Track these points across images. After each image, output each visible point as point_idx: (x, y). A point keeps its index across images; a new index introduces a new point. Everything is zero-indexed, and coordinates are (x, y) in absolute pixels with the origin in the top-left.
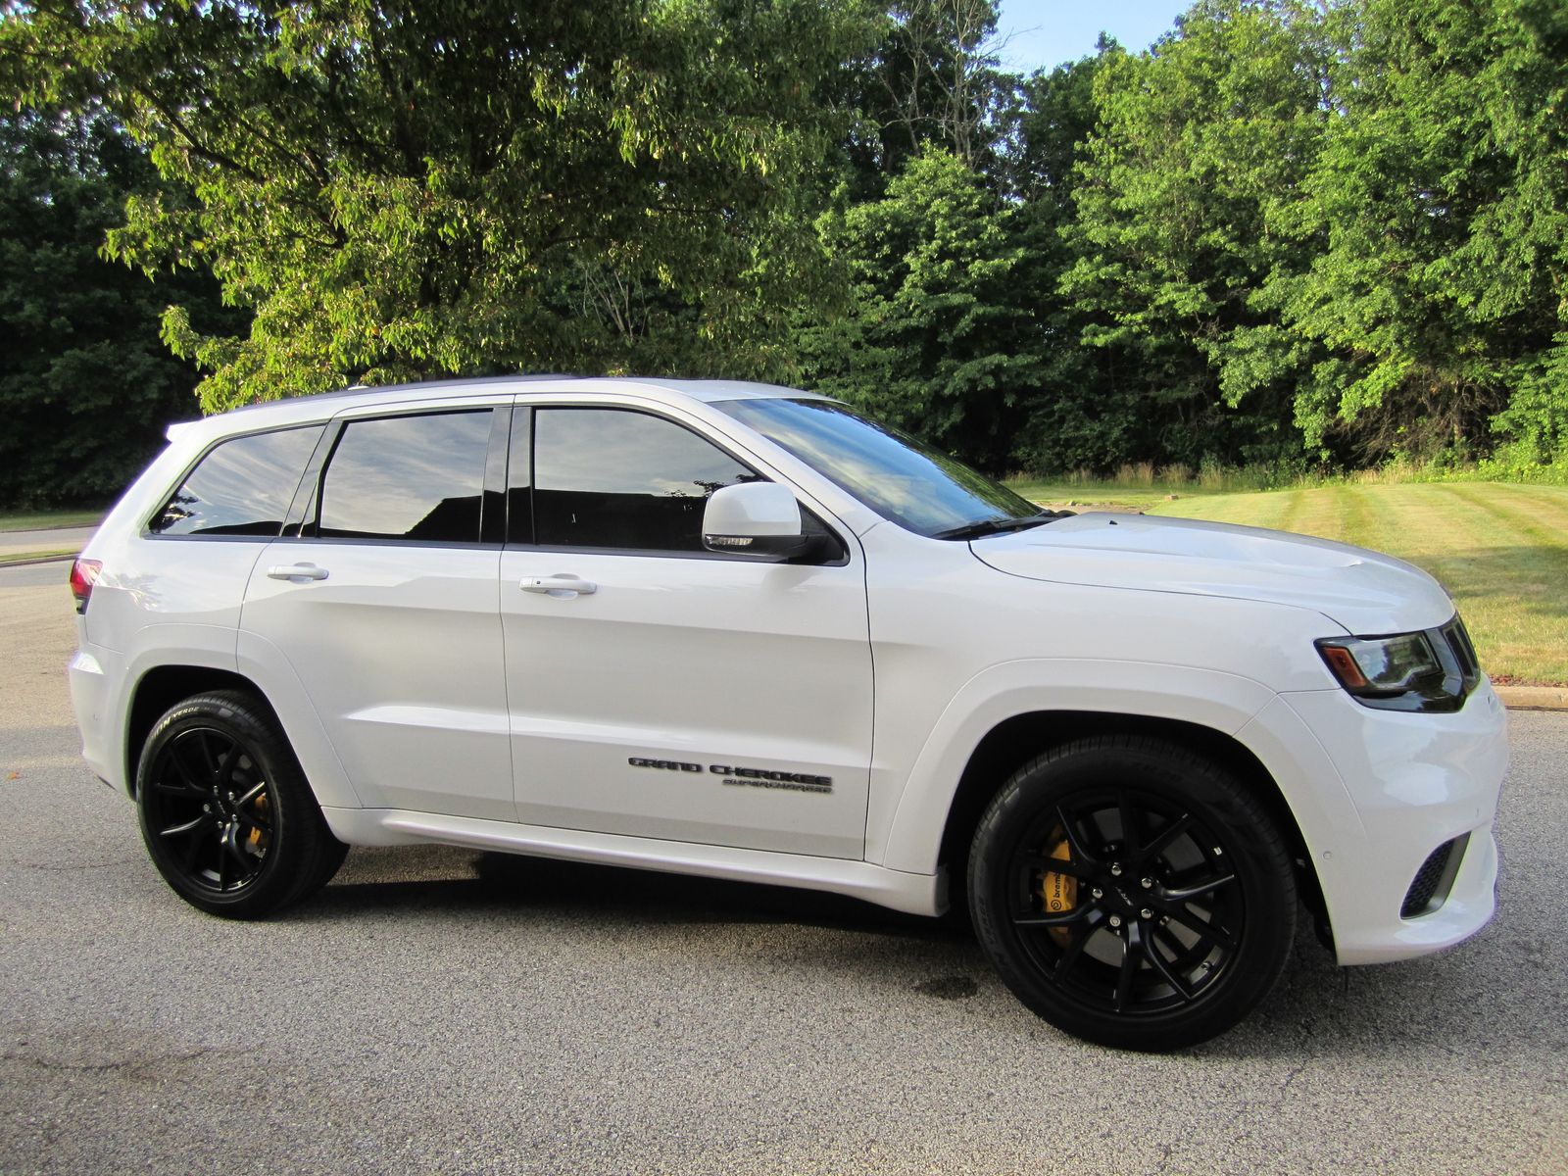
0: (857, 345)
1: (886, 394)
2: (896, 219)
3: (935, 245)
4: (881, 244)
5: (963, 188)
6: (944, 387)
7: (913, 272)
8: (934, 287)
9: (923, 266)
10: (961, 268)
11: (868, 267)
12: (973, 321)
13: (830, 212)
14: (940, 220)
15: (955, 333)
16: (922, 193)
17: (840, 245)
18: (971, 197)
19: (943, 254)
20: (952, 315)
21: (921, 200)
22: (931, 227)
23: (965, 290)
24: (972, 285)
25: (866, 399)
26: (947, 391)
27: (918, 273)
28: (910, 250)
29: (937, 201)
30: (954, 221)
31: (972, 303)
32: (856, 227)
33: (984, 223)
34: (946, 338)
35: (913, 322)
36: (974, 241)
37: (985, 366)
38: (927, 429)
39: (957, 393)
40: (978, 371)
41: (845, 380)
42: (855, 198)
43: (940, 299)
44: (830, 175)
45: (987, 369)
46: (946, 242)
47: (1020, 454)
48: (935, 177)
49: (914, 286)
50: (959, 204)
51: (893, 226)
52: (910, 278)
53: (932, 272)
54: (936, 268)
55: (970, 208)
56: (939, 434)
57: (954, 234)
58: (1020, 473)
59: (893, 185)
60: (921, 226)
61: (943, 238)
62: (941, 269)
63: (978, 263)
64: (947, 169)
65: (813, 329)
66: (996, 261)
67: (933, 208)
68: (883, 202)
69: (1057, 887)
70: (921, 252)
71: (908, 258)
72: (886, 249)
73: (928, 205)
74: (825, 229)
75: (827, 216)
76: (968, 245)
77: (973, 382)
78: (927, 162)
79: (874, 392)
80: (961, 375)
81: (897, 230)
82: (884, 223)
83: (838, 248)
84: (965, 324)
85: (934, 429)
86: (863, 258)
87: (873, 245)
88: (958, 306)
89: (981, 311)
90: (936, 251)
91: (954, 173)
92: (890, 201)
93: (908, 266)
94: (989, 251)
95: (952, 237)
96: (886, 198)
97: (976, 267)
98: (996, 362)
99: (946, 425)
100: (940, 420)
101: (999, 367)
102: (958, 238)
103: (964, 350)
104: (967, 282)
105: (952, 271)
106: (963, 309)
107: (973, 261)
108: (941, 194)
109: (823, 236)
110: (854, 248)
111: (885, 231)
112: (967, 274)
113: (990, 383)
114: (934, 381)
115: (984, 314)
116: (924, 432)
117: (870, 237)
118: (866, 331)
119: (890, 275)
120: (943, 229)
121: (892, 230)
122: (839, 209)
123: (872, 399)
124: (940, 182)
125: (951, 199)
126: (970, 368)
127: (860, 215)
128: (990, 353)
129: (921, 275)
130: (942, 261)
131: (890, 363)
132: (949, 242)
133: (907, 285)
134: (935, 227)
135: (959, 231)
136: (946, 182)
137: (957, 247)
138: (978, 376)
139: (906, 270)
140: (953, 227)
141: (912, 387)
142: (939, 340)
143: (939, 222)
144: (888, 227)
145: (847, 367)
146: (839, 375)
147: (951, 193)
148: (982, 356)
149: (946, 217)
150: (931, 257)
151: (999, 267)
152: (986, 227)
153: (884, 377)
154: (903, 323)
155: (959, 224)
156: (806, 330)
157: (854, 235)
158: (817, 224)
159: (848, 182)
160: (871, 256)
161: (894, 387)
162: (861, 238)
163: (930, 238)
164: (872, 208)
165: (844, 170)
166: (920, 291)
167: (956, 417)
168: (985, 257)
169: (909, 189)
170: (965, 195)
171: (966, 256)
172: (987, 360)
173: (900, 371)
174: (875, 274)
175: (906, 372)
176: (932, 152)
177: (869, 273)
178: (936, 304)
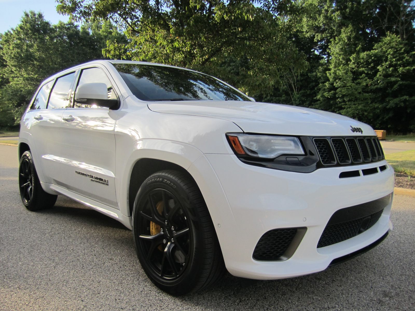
0: (360, 93)
1: (368, 107)
2: (375, 55)
3: (387, 63)
4: (371, 63)
5: (399, 46)
6: (387, 106)
7: (380, 71)
8: (386, 76)
9: (383, 70)
10: (395, 70)
11: (366, 70)
12: (398, 86)
13: (355, 54)
14: (390, 55)
15: (392, 90)
16: (386, 48)
17: (358, 64)
18: (401, 48)
19: (390, 66)
20: (392, 84)
21: (384, 49)
22: (387, 57)
23: (396, 77)
24: (399, 75)
25: (361, 108)
26: (388, 107)
27: (381, 72)
28: (379, 65)
29: (390, 50)
30: (395, 56)
31: (399, 81)
32: (363, 58)
33: (405, 56)
34: (389, 91)
35: (379, 86)
36: (401, 62)
37: (401, 99)
38: (381, 118)
39: (391, 107)
40: (399, 101)
41: (356, 103)
42: (363, 50)
43: (388, 79)
44: (357, 44)
45: (402, 100)
46: (391, 62)
47: (412, 127)
48: (390, 43)
49: (380, 75)
50: (397, 51)
51: (374, 58)
52: (379, 73)
53: (386, 71)
54: (387, 70)
55: (401, 52)
56: (385, 119)
57: (394, 60)
58: (412, 133)
59: (376, 46)
60: (384, 58)
61: (390, 61)
62: (389, 70)
63: (401, 68)
64: (394, 40)
65: (346, 88)
66: (408, 67)
67: (388, 52)
68: (372, 51)
69: (153, 226)
70: (383, 65)
71: (378, 68)
72: (372, 65)
73: (387, 51)
74: (353, 59)
75: (354, 55)
76: (399, 63)
77: (396, 104)
78: (388, 38)
79: (364, 106)
80: (392, 102)
81: (375, 59)
82: (372, 57)
83: (357, 65)
84: (396, 87)
85: (383, 118)
86: (365, 67)
87: (368, 63)
88: (394, 81)
89: (401, 83)
90: (388, 65)
91: (396, 41)
92: (374, 51)
93: (379, 69)
94: (406, 65)
95: (393, 61)
96: (373, 50)
97: (401, 69)
98: (405, 98)
99: (387, 117)
100: (385, 116)
101: (406, 100)
102: (395, 61)
103: (395, 95)
104: (398, 74)
105: (393, 71)
106: (396, 82)
107: (400, 68)
108: (391, 48)
109: (353, 61)
110: (362, 65)
111: (372, 59)
112: (398, 72)
113: (402, 104)
114: (385, 104)
115: (402, 84)
116: (380, 119)
117: (367, 61)
118: (363, 89)
119: (373, 72)
120: (391, 58)
121: (374, 59)
122: (358, 53)
123: (364, 108)
124: (392, 44)
125: (394, 49)
126: (396, 100)
127: (364, 55)
128: (403, 96)
129: (383, 72)
130: (390, 68)
131: (370, 99)
132: (393, 62)
133: (378, 76)
134: (388, 58)
135: (396, 59)
136: (394, 44)
137: (394, 63)
138: (398, 102)
139: (378, 71)
140: (394, 58)
141: (376, 105)
142: (387, 92)
143: (389, 56)
144: (373, 58)
145: (356, 99)
146: (354, 102)
147: (395, 47)
148: (401, 97)
149: (392, 55)
150: (386, 67)
151: (408, 69)
152: (405, 57)
153: (368, 102)
154: (376, 86)
155: (396, 57)
156: (344, 88)
157: (362, 61)
158: (351, 58)
159: (362, 45)
160: (368, 67)
161: (371, 105)
162: (365, 62)
163: (386, 61)
164: (368, 53)
165: (361, 42)
166: (382, 77)
167: (391, 115)
168: (404, 66)
169: (381, 47)
170: (399, 48)
171: (399, 66)
172: (402, 98)
173: (373, 101)
174: (368, 72)
175: (376, 101)
176: (390, 35)
177: (366, 72)
178: (386, 81)
